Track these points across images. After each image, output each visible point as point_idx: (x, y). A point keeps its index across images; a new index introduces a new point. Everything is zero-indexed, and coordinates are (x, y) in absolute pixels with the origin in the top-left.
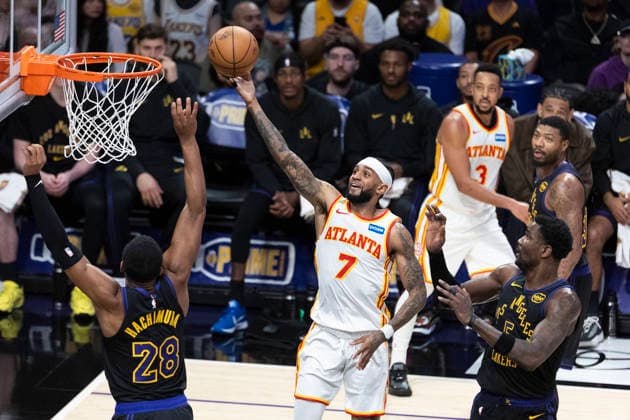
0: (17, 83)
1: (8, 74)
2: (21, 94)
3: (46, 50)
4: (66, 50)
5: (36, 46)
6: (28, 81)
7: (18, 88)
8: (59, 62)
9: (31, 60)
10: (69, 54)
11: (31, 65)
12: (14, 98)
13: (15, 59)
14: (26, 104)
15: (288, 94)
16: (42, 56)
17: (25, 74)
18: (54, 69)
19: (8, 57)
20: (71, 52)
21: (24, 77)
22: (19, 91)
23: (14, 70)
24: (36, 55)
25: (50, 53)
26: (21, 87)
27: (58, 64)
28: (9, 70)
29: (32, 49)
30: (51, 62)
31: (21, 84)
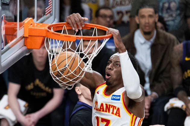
0: (23, 40)
1: (16, 36)
2: (24, 48)
3: (39, 21)
4: (53, 20)
5: (33, 18)
6: (29, 40)
8: (49, 28)
9: (31, 27)
10: (54, 23)
11: (31, 30)
12: (20, 51)
13: (20, 26)
14: (27, 54)
16: (38, 24)
17: (28, 36)
18: (45, 32)
19: (16, 25)
20: (56, 22)
21: (26, 37)
22: (23, 46)
23: (20, 33)
24: (34, 23)
25: (42, 22)
26: (24, 44)
27: (47, 29)
28: (17, 34)
29: (31, 20)
30: (43, 28)
31: (24, 42)
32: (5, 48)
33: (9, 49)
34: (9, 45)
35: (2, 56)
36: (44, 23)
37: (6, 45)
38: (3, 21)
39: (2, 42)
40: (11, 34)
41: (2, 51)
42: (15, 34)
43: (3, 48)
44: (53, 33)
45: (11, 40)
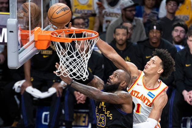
0: (34, 43)
1: (28, 40)
3: (45, 29)
6: (38, 43)
7: (34, 46)
8: (52, 34)
9: (39, 33)
11: (39, 36)
12: (32, 51)
13: (32, 33)
14: (37, 53)
15: (154, 41)
16: (44, 31)
17: (37, 40)
18: (49, 37)
19: (29, 32)
21: (36, 41)
22: (34, 48)
23: (31, 38)
24: (42, 31)
25: (47, 30)
26: (35, 46)
27: (51, 35)
28: (29, 38)
29: (39, 28)
30: (48, 34)
31: (35, 44)
32: (21, 49)
33: (24, 49)
34: (24, 47)
35: (19, 55)
36: (48, 30)
37: (21, 47)
38: (19, 30)
39: (19, 45)
40: (25, 39)
41: (19, 51)
42: (28, 39)
43: (20, 49)
44: (55, 37)
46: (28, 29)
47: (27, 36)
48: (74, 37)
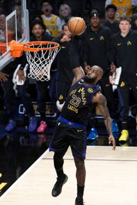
0: (10, 53)
1: (6, 51)
2: (11, 57)
3: (19, 42)
4: (26, 41)
6: (14, 52)
8: (24, 45)
9: (14, 45)
11: (14, 47)
12: (9, 59)
13: (8, 45)
16: (18, 44)
17: (13, 50)
18: (22, 48)
19: (6, 44)
20: (28, 42)
23: (8, 49)
24: (16, 43)
25: (20, 42)
26: (11, 55)
29: (14, 41)
30: (20, 46)
33: (3, 57)
34: (3, 56)
37: (1, 55)
40: (3, 49)
42: (6, 49)
44: (26, 48)
45: (4, 53)
46: (5, 42)
47: (5, 47)
48: (40, 47)
